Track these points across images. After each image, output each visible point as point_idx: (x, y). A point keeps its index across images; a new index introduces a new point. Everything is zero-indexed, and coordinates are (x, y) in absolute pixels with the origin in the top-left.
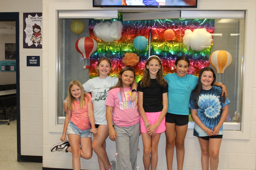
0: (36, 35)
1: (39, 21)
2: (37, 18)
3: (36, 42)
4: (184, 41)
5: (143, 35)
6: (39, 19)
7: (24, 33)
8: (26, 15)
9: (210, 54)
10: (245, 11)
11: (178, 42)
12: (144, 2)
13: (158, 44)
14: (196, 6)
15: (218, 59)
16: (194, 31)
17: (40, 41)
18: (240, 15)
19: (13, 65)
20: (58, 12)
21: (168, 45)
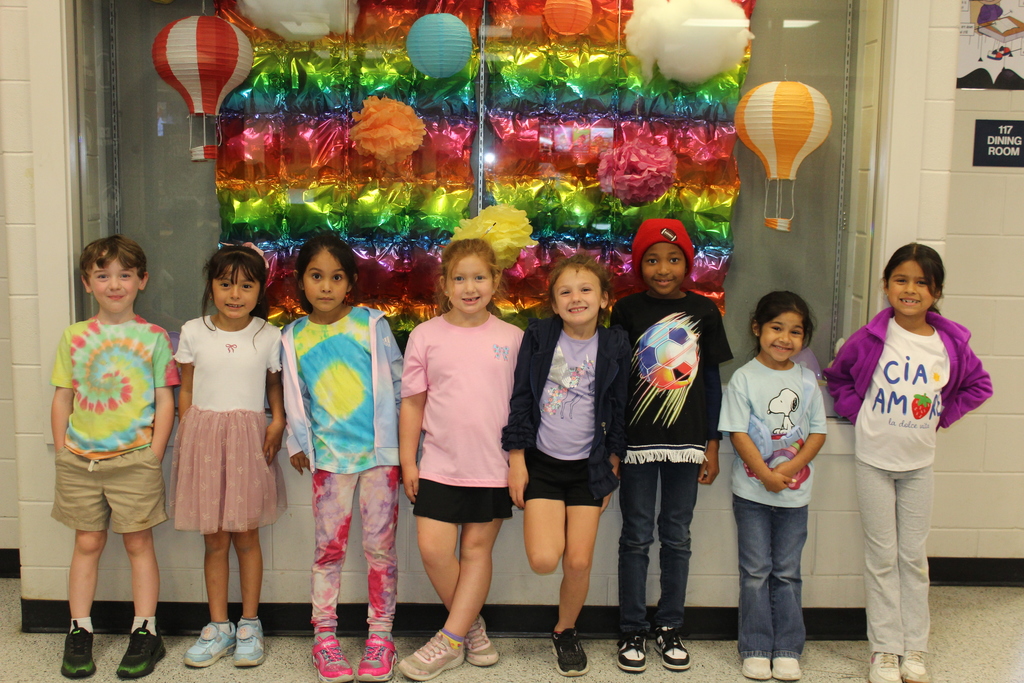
4: (631, 42)
5: (453, 11)
9: (741, 95)
11: (603, 46)
13: (519, 51)
15: (774, 118)
21: (562, 56)
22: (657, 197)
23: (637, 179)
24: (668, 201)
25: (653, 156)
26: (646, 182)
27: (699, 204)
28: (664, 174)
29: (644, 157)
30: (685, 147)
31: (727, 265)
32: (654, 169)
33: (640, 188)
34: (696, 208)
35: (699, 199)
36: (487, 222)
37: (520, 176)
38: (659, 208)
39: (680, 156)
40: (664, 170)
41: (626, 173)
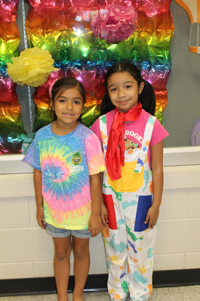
22: (127, 37)
23: (114, 27)
24: (133, 40)
25: (123, 12)
26: (120, 28)
27: (151, 40)
28: (130, 23)
29: (118, 13)
30: (142, 6)
31: (168, 74)
32: (124, 20)
33: (117, 33)
34: (149, 43)
35: (151, 37)
36: (25, 59)
37: (47, 29)
38: (129, 44)
39: (139, 13)
40: (130, 20)
41: (108, 24)
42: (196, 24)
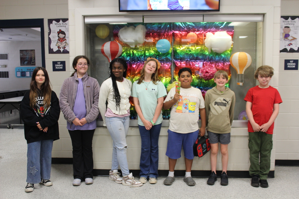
0: (60, 40)
1: (64, 27)
2: (61, 24)
3: (62, 48)
4: (206, 44)
5: (166, 38)
6: (64, 25)
7: (49, 39)
8: (50, 21)
9: (231, 56)
10: (264, 15)
11: (200, 45)
12: (169, 6)
13: (181, 46)
14: (218, 10)
15: (239, 60)
16: (215, 34)
17: (65, 46)
18: (259, 18)
19: (28, 70)
20: (84, 17)
21: (190, 48)
23: (208, 75)
29: (209, 70)
30: (219, 67)
32: (212, 72)
39: (217, 69)
41: (206, 73)
42: (239, 74)
